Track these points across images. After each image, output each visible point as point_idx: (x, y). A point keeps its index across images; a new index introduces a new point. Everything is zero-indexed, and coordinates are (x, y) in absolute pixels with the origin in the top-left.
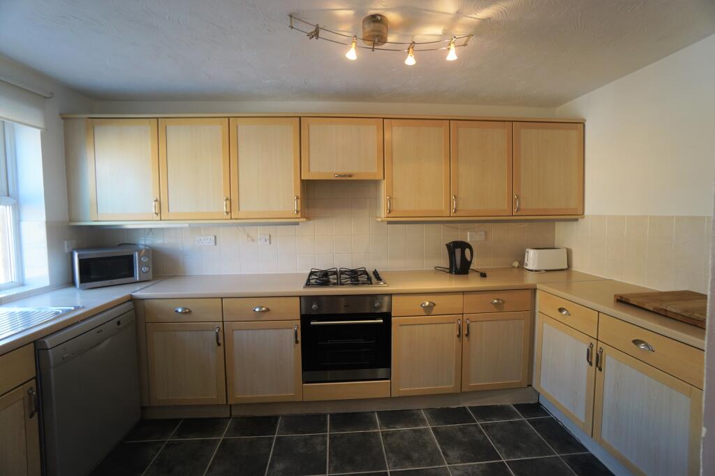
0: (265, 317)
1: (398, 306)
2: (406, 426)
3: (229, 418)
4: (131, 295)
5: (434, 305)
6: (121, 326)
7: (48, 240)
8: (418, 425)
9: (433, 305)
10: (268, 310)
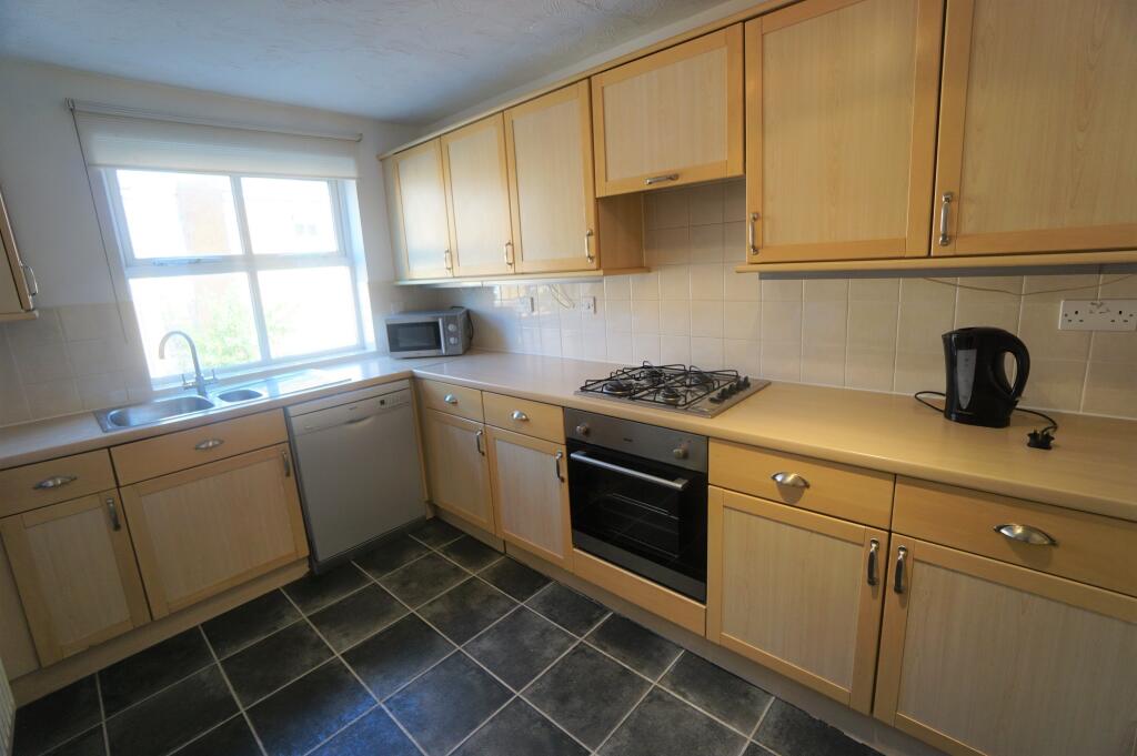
0: (525, 428)
1: (721, 465)
2: (707, 707)
3: (502, 555)
4: (412, 372)
5: (807, 485)
6: (383, 407)
7: (371, 301)
8: (729, 719)
9: (802, 485)
10: (527, 420)
